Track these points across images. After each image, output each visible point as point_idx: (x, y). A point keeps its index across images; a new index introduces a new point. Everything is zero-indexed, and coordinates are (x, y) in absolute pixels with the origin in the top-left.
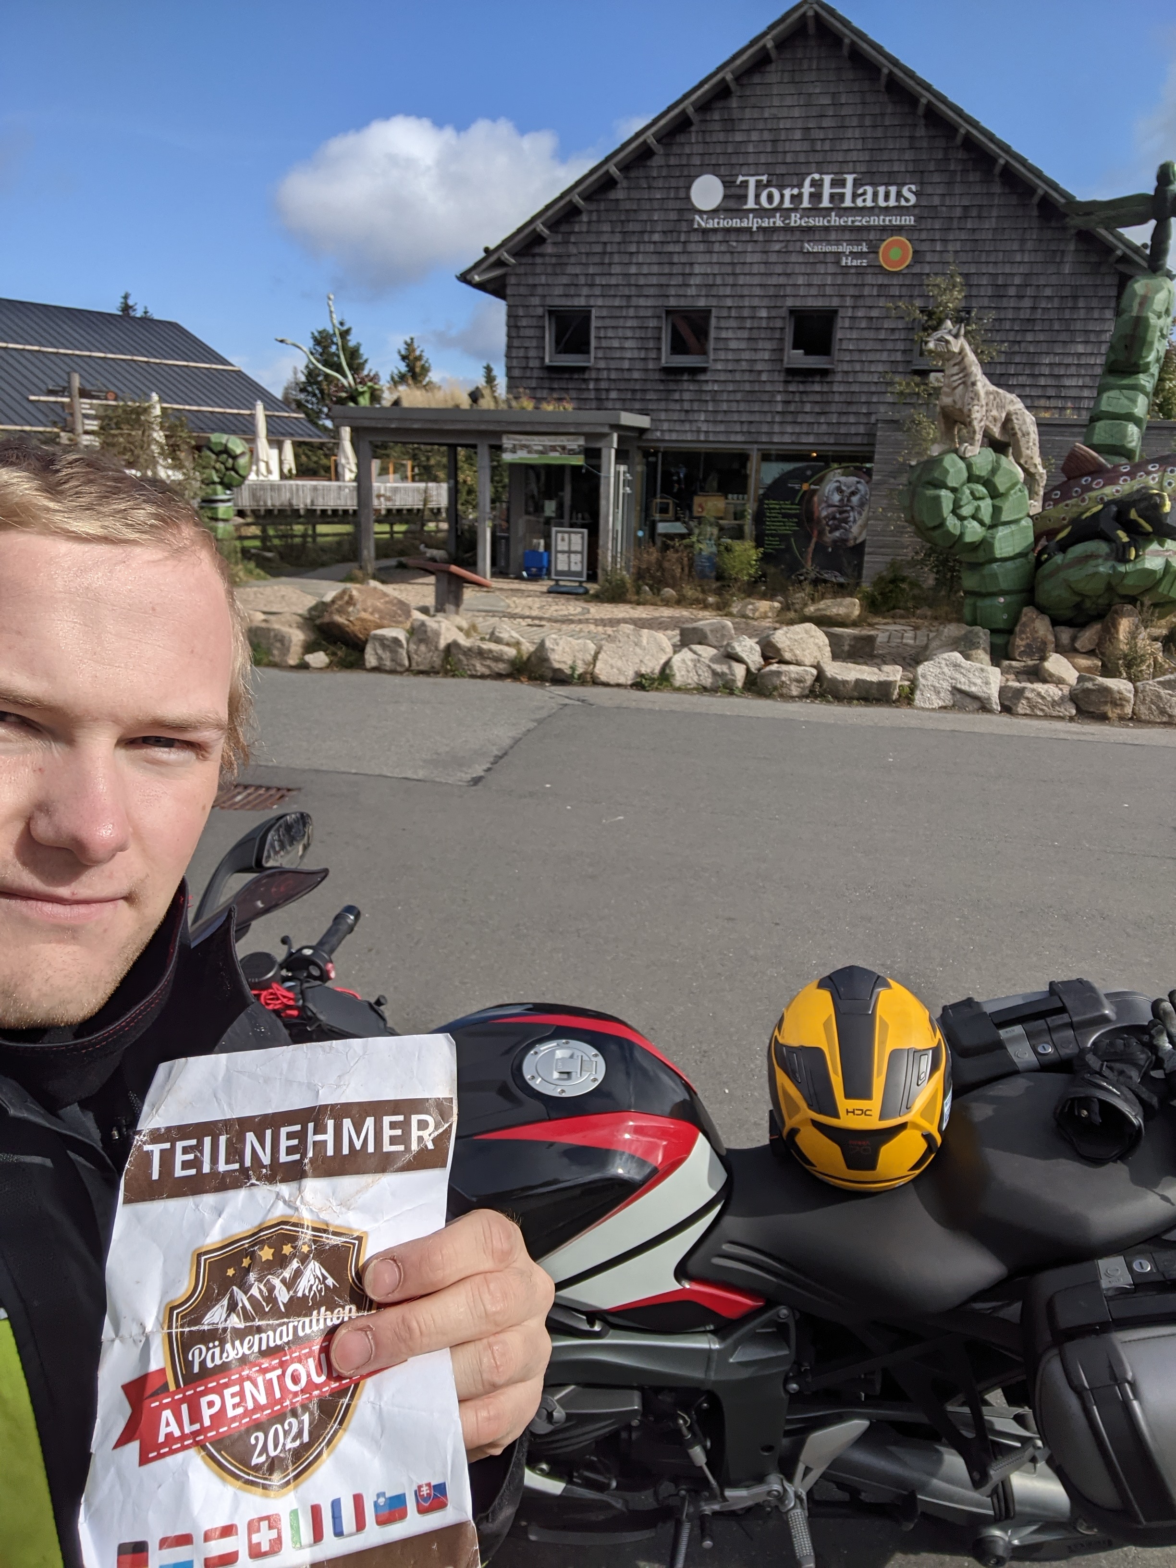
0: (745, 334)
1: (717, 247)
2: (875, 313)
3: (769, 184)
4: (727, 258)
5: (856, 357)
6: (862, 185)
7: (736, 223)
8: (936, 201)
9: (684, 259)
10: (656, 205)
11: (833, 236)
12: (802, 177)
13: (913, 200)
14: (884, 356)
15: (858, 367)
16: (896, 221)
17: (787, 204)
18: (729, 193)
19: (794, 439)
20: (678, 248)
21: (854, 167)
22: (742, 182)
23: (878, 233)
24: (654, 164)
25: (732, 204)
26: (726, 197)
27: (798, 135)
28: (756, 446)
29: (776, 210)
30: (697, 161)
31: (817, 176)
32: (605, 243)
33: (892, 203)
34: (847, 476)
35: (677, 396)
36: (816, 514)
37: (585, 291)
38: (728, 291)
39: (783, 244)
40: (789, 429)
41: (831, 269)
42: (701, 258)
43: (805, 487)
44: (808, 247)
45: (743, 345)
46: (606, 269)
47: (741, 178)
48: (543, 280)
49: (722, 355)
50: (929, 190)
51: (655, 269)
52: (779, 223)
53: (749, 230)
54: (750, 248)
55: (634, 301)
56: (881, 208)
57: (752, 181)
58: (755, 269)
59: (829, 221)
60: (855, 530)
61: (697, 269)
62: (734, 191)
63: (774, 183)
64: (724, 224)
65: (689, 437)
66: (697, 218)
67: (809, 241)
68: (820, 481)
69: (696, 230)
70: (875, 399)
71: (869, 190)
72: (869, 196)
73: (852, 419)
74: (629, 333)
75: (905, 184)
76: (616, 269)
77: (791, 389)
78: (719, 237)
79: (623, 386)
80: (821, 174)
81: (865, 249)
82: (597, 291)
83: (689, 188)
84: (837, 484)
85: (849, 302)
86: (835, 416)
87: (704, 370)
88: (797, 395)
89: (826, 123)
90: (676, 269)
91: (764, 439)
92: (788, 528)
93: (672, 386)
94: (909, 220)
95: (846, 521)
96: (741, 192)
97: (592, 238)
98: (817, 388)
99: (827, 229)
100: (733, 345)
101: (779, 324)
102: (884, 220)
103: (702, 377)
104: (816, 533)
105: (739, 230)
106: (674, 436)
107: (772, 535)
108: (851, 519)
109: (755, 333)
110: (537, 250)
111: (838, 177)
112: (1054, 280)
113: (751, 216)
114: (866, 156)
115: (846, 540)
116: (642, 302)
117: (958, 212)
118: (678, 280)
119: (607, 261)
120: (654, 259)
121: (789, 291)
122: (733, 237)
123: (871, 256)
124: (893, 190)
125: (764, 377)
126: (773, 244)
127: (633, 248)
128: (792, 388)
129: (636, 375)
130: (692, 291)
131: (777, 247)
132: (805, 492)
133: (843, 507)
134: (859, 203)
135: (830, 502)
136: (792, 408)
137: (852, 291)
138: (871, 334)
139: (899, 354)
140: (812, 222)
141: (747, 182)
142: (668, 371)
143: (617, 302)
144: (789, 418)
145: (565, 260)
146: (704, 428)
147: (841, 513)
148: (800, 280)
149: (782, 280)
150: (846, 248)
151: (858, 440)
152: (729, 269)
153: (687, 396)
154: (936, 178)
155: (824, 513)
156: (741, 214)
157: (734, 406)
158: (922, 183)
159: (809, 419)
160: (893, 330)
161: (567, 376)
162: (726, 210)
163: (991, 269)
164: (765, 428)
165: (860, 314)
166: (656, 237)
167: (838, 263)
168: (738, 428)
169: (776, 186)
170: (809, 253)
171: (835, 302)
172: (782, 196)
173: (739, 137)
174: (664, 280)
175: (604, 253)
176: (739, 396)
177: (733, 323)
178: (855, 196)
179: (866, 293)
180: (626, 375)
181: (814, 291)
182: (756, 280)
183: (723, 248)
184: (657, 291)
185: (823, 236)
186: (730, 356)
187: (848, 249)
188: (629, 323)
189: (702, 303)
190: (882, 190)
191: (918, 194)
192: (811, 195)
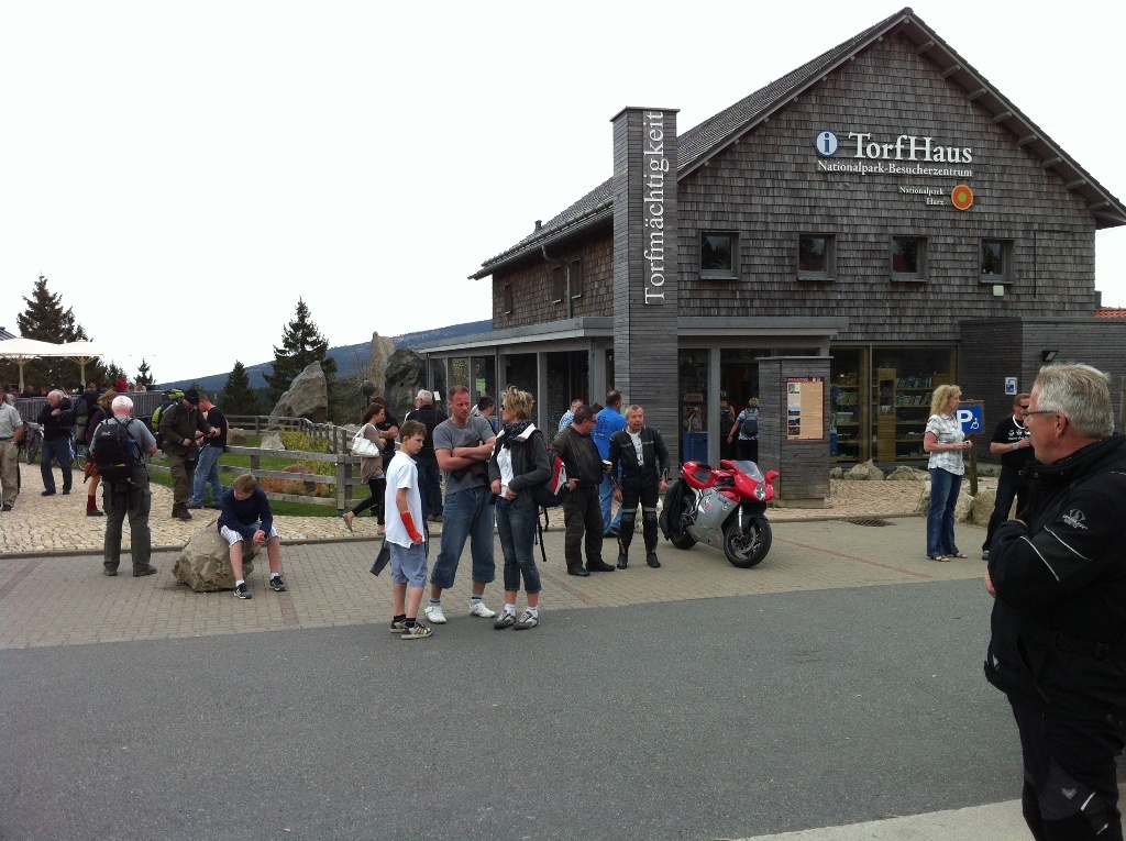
0: (860, 255)
1: (835, 186)
2: (950, 240)
3: (872, 140)
4: (844, 195)
5: (940, 273)
6: (936, 146)
7: (849, 168)
8: (984, 161)
9: (813, 194)
11: (918, 182)
12: (894, 137)
13: (970, 159)
15: (941, 281)
16: (961, 173)
17: (886, 156)
18: (841, 144)
19: (901, 337)
20: (806, 185)
21: (930, 132)
22: (852, 137)
23: (950, 181)
25: (844, 154)
27: (889, 106)
28: (871, 344)
29: (878, 160)
31: (905, 137)
32: (746, 179)
33: (957, 160)
35: (810, 304)
37: (731, 217)
38: (845, 221)
39: (884, 186)
40: (897, 329)
41: (919, 206)
42: (823, 194)
44: (902, 189)
45: (859, 263)
46: (748, 200)
49: (843, 271)
50: (980, 152)
51: (786, 201)
52: (881, 170)
53: (859, 174)
54: (860, 187)
55: (771, 227)
56: (950, 163)
57: (860, 136)
58: (864, 204)
59: (916, 171)
61: (821, 203)
62: (846, 144)
63: (876, 139)
64: (841, 168)
66: (820, 162)
67: (903, 185)
69: (819, 172)
70: (955, 305)
72: (942, 154)
73: (941, 321)
74: (768, 253)
75: (964, 147)
76: (755, 200)
78: (838, 178)
79: (764, 296)
80: (908, 135)
81: (942, 193)
82: (740, 217)
83: (814, 139)
85: (932, 232)
86: (928, 319)
87: (831, 283)
88: (900, 303)
89: (907, 98)
90: (805, 202)
91: (878, 337)
93: (805, 296)
94: (968, 173)
96: (852, 145)
98: (913, 296)
99: (913, 176)
100: (852, 263)
101: (885, 247)
102: (953, 172)
103: (830, 289)
105: (851, 174)
109: (867, 255)
111: (920, 139)
112: (1059, 220)
113: (860, 163)
114: (937, 125)
116: (778, 227)
117: (998, 170)
118: (807, 211)
119: (748, 193)
120: (788, 192)
121: (890, 222)
122: (846, 178)
123: (946, 198)
124: (957, 150)
125: (876, 289)
126: (876, 185)
127: (769, 184)
128: (896, 297)
129: (776, 287)
130: (818, 220)
131: (880, 188)
134: (935, 158)
136: (897, 312)
137: (934, 224)
138: (949, 256)
139: (969, 271)
140: (904, 171)
141: (855, 137)
142: (801, 283)
143: (758, 227)
144: (896, 321)
148: (898, 214)
149: (885, 214)
150: (928, 191)
151: (948, 337)
152: (844, 204)
153: (817, 304)
154: (982, 144)
156: (852, 161)
157: (854, 312)
158: (974, 147)
159: (910, 321)
160: (963, 253)
161: (716, 288)
162: (841, 158)
163: (1022, 211)
164: (880, 329)
165: (941, 240)
167: (924, 202)
168: (858, 329)
169: (877, 142)
170: (903, 193)
171: (924, 231)
172: (882, 150)
173: (847, 103)
174: (794, 211)
175: (746, 187)
176: (857, 304)
177: (850, 246)
178: (932, 153)
179: (943, 226)
180: (767, 287)
181: (907, 223)
182: (865, 213)
183: (840, 187)
184: (791, 219)
185: (911, 181)
186: (850, 272)
187: (931, 192)
188: (768, 244)
189: (825, 229)
190: (949, 150)
191: (972, 155)
192: (902, 150)
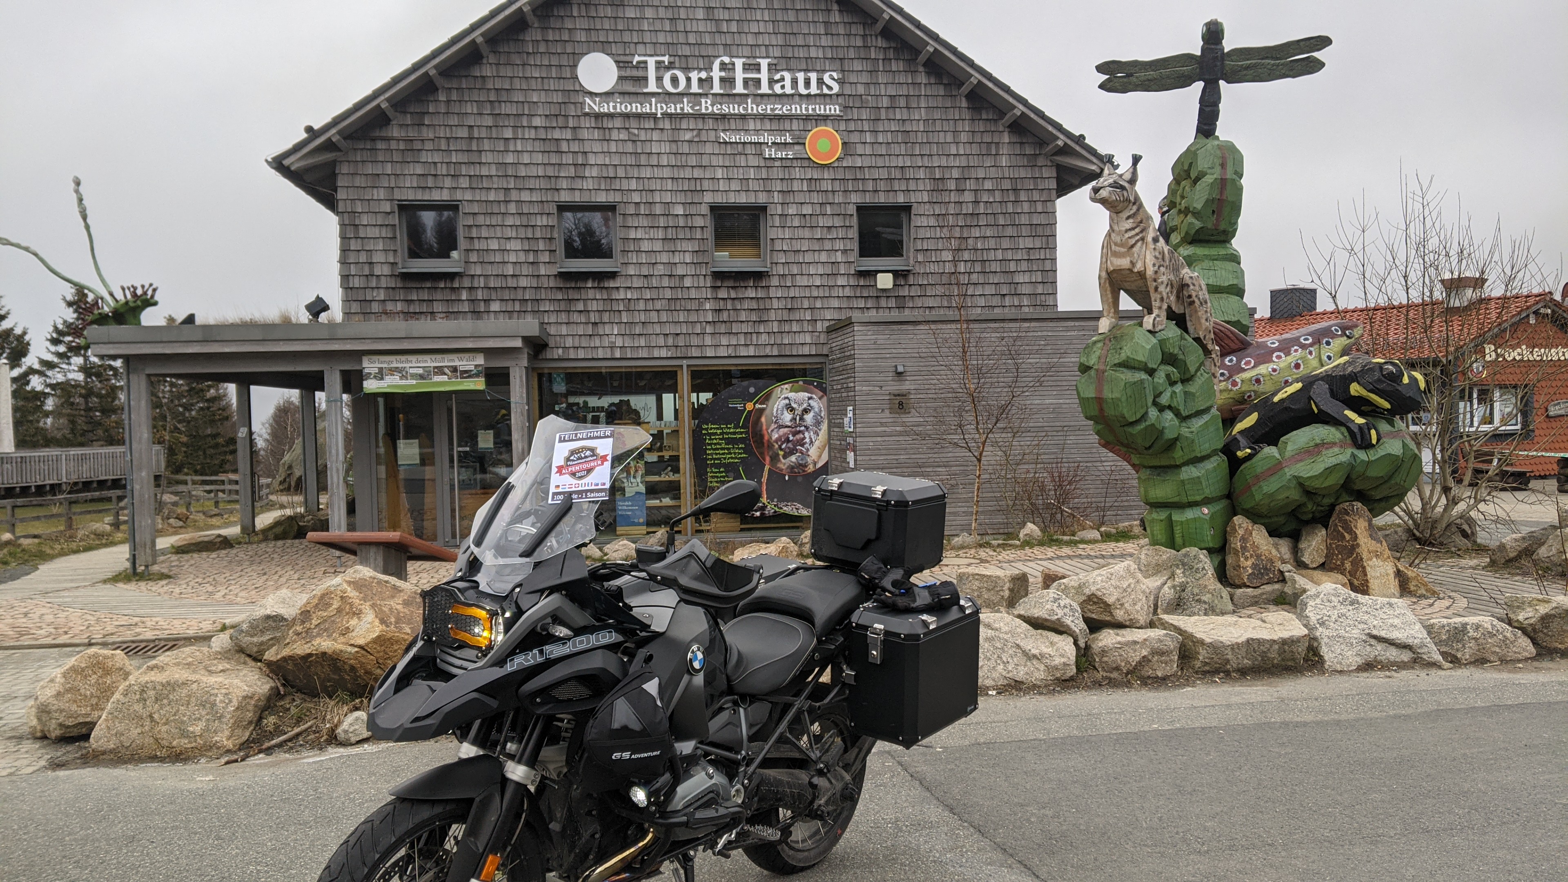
0: (661, 234)
1: (615, 135)
2: (807, 210)
3: (671, 66)
4: (629, 147)
5: (791, 258)
6: (778, 71)
7: (636, 108)
8: (861, 90)
9: (575, 147)
10: (533, 84)
11: (751, 125)
12: (709, 60)
13: (836, 88)
14: (823, 257)
15: (795, 270)
16: (820, 110)
17: (695, 88)
18: (623, 74)
19: (731, 351)
20: (568, 134)
21: (767, 51)
22: (638, 62)
23: (801, 122)
24: (527, 38)
25: (629, 87)
26: (621, 78)
27: (700, 14)
28: (685, 363)
29: (681, 95)
30: (582, 36)
31: (726, 60)
32: (471, 127)
33: (814, 90)
34: (796, 392)
35: (580, 306)
36: (766, 437)
37: (448, 182)
38: (633, 185)
39: (695, 133)
40: (724, 341)
41: (754, 161)
42: (597, 147)
43: (749, 406)
44: (723, 136)
45: (658, 246)
46: (474, 158)
47: (637, 59)
48: (389, 169)
49: (633, 258)
50: (853, 78)
51: (539, 158)
52: (688, 109)
53: (653, 116)
54: (656, 136)
55: (514, 195)
56: (801, 95)
57: (651, 62)
58: (664, 161)
59: (746, 109)
60: (813, 452)
61: (592, 160)
62: (628, 73)
63: (677, 65)
64: (621, 108)
65: (601, 354)
66: (588, 100)
67: (724, 130)
68: (767, 398)
69: (587, 114)
70: (818, 304)
71: (787, 76)
72: (788, 82)
73: (795, 327)
74: (510, 233)
75: (824, 71)
76: (487, 158)
77: (720, 296)
78: (618, 123)
79: (506, 295)
80: (731, 57)
81: (789, 140)
82: (464, 183)
83: (575, 66)
84: (787, 401)
85: (777, 197)
86: (775, 324)
87: (613, 275)
88: (729, 302)
90: (568, 159)
91: (695, 352)
92: (736, 455)
93: (573, 295)
94: (834, 109)
95: (801, 443)
96: (640, 73)
97: (454, 120)
98: (751, 293)
99: (743, 117)
100: (645, 246)
101: (699, 222)
102: (807, 109)
103: (612, 284)
104: (768, 459)
105: (639, 116)
106: (581, 354)
107: (717, 466)
108: (807, 440)
109: (671, 233)
110: (377, 133)
111: (751, 61)
112: (993, 173)
113: (653, 100)
114: (780, 40)
115: (805, 466)
116: (525, 196)
117: (885, 102)
118: (572, 172)
119: (474, 148)
120: (538, 146)
121: (706, 185)
122: (634, 123)
123: (797, 147)
124: (813, 76)
125: (688, 282)
126: (681, 132)
127: (508, 133)
128: (723, 294)
129: (524, 282)
130: (589, 184)
131: (688, 136)
132: (750, 412)
133: (797, 426)
134: (777, 89)
135: (781, 422)
136: (725, 316)
137: (778, 186)
138: (807, 233)
139: (839, 254)
140: (725, 109)
141: (646, 62)
142: (565, 276)
143: (492, 196)
144: (723, 328)
145: (417, 145)
146: (619, 343)
147: (794, 435)
148: (719, 174)
149: (697, 173)
150: (767, 139)
151: (806, 350)
152: (631, 160)
153: (594, 306)
154: (857, 66)
155: (775, 436)
156: (641, 98)
157: (654, 317)
158: (843, 71)
159: (744, 328)
160: (829, 228)
161: (429, 285)
162: (623, 94)
163: (926, 162)
164: (695, 341)
165: (792, 210)
166: (537, 122)
167: (760, 154)
168: (661, 341)
169: (681, 69)
170: (726, 143)
171: (762, 199)
172: (689, 79)
173: (631, 13)
174: (550, 172)
175: (471, 138)
176: (658, 305)
177: (643, 222)
178: (772, 82)
179: (795, 189)
180: (511, 283)
181: (735, 186)
182: (667, 172)
183: (623, 136)
184: (544, 184)
185: (740, 124)
186: (643, 259)
187: (770, 139)
188: (510, 221)
189: (602, 198)
190: (801, 76)
191: (841, 82)
192: (722, 80)
